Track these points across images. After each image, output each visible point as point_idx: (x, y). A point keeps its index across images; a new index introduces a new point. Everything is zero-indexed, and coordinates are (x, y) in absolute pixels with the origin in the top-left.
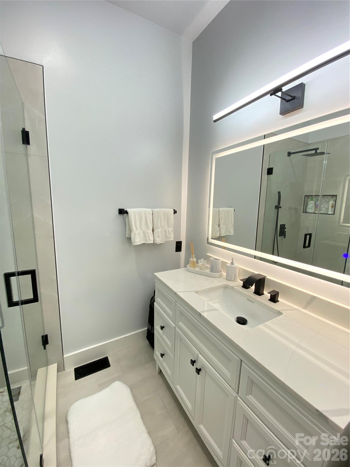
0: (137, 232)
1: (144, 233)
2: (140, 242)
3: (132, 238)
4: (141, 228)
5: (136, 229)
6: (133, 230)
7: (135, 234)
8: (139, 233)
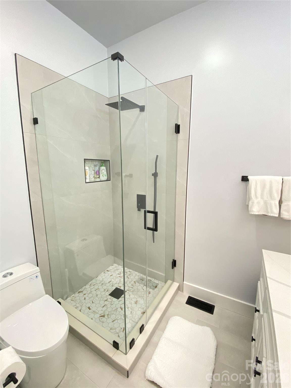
0: (256, 201)
1: (266, 203)
2: (259, 212)
3: (250, 206)
4: (262, 198)
5: (255, 197)
6: (252, 198)
7: (253, 203)
8: (258, 203)
